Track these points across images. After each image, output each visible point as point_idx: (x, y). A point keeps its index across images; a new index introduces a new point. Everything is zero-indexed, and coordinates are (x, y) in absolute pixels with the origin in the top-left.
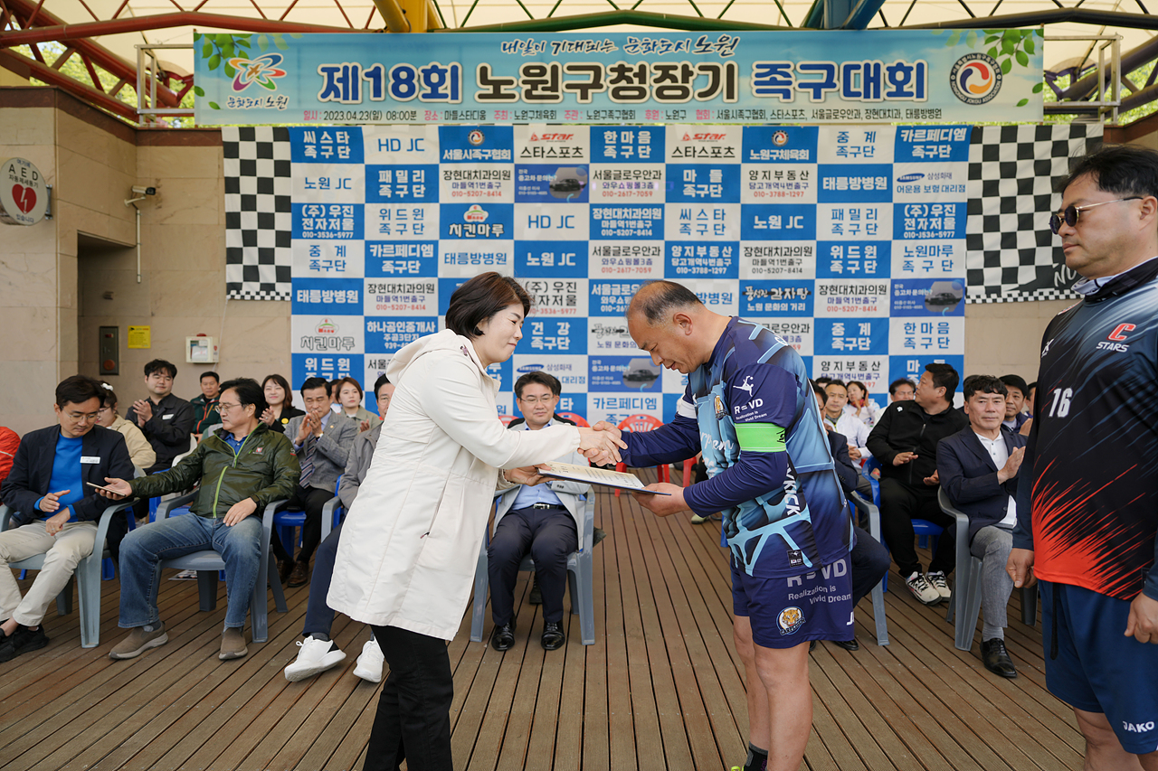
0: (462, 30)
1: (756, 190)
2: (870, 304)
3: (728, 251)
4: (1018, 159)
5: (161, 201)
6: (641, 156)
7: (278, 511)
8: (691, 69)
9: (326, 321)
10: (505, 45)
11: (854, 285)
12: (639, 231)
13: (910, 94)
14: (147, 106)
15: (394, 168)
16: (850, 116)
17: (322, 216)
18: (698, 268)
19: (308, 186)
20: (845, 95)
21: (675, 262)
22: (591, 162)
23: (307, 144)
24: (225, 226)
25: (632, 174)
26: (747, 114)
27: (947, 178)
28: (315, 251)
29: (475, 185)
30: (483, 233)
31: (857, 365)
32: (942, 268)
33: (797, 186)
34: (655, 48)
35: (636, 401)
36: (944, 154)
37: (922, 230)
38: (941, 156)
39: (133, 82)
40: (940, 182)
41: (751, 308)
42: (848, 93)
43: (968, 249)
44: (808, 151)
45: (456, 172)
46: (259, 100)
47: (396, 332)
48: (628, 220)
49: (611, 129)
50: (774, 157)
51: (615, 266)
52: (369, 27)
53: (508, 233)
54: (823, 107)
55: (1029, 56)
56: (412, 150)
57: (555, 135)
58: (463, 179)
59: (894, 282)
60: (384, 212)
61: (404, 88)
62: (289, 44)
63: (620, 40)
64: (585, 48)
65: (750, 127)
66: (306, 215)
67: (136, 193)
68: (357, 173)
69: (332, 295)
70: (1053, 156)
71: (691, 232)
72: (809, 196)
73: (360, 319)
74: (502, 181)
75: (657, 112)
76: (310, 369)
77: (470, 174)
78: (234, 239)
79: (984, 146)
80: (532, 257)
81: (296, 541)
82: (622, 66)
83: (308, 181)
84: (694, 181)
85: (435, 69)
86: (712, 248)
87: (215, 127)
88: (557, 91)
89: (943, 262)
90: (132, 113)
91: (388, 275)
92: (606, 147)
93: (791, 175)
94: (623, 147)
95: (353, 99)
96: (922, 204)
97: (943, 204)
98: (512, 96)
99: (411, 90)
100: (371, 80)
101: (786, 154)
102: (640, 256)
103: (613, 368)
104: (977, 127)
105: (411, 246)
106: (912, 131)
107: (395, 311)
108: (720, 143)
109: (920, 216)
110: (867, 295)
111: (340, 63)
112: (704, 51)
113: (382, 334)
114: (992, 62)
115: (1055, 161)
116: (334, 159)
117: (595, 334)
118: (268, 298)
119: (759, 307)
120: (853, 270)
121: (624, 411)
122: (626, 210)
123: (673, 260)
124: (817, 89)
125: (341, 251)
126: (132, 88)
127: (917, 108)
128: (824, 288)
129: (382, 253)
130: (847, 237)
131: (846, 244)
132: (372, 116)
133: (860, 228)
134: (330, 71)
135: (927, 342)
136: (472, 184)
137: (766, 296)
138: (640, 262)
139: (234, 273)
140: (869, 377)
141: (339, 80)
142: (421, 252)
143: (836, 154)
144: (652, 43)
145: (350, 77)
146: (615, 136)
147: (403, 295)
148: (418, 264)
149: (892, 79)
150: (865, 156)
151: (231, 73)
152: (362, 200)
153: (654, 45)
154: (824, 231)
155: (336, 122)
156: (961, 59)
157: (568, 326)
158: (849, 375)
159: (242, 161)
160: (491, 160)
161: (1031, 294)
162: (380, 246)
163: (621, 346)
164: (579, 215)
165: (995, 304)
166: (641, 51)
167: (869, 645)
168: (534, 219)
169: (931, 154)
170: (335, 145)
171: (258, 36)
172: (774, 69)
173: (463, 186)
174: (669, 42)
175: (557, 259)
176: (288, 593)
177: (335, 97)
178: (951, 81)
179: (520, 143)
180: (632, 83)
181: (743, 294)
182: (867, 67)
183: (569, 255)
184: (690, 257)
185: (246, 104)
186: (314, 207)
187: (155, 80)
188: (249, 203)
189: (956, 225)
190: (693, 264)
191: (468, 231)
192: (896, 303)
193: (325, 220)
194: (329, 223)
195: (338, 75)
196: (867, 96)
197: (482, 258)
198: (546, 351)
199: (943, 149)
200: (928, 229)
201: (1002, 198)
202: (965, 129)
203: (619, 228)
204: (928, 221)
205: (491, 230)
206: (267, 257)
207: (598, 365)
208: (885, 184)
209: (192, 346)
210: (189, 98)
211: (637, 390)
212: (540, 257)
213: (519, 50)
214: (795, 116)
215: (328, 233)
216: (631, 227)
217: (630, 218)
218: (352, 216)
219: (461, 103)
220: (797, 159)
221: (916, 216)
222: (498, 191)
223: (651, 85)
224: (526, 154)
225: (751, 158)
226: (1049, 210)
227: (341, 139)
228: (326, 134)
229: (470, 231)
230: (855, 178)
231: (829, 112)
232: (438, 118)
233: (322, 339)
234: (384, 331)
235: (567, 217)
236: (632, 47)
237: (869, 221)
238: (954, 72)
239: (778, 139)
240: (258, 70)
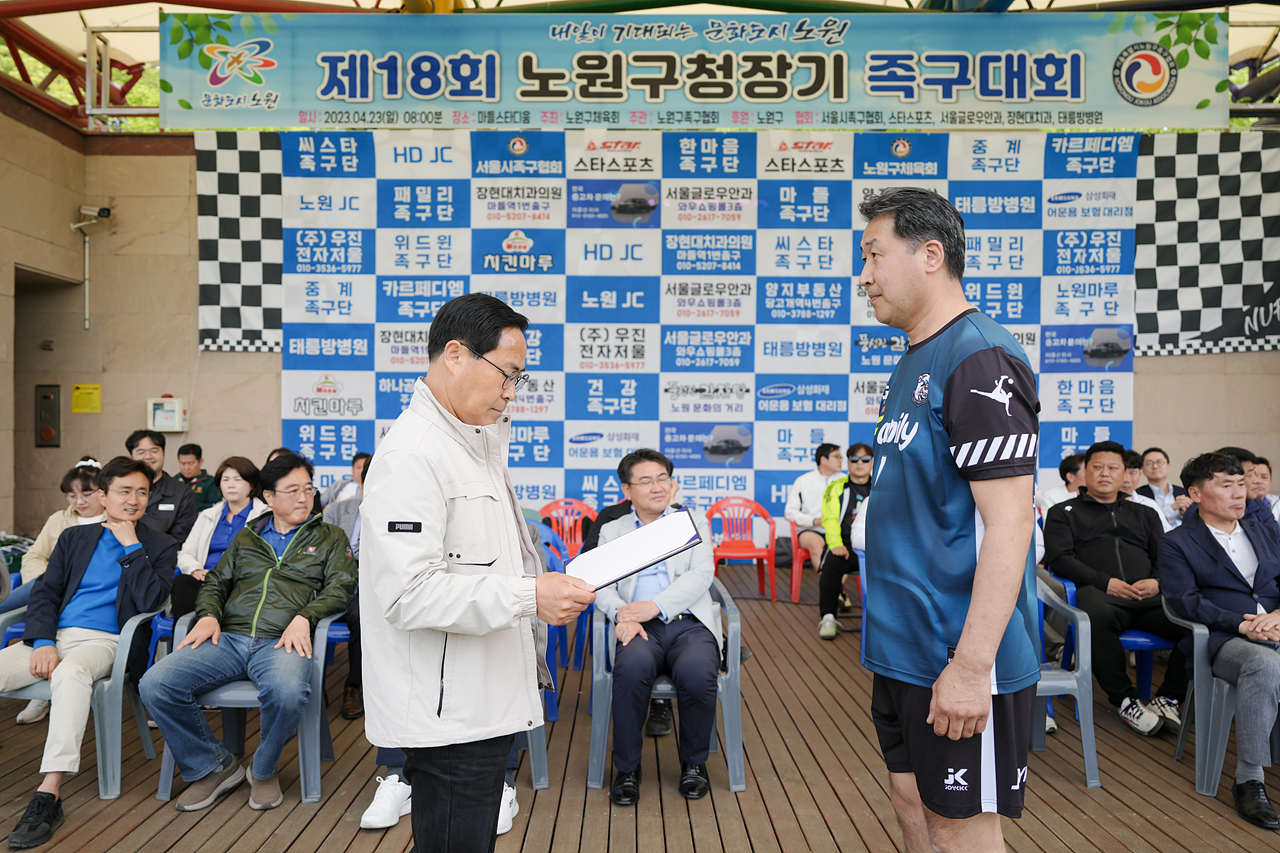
0: (498, 10)
3: (836, 289)
4: (1199, 174)
5: (116, 225)
6: (726, 170)
8: (789, 60)
9: (326, 378)
10: (554, 29)
12: (724, 264)
13: (1064, 93)
15: (413, 184)
16: (989, 120)
17: (322, 244)
18: (799, 311)
19: (304, 206)
20: (982, 94)
21: (769, 304)
22: (664, 177)
23: (303, 153)
24: (197, 257)
25: (715, 192)
26: (859, 117)
27: (1110, 199)
28: (312, 289)
29: (517, 206)
30: (527, 266)
32: (1104, 312)
34: (744, 34)
35: (720, 480)
36: (1106, 168)
37: (1079, 264)
38: (1103, 171)
39: (68, 73)
40: (1101, 204)
41: (865, 362)
42: (985, 90)
43: (1138, 288)
44: (936, 164)
45: (492, 189)
46: (242, 97)
48: (711, 250)
49: (689, 135)
50: (894, 172)
51: (694, 308)
52: (381, 6)
53: (558, 267)
54: (956, 108)
55: (1211, 47)
56: (436, 161)
57: (617, 143)
58: (501, 200)
59: (1045, 329)
60: (400, 239)
61: (426, 83)
62: (282, 27)
63: (700, 23)
64: (655, 33)
65: (864, 134)
66: (300, 243)
67: (85, 215)
68: (366, 190)
69: (334, 345)
70: (1242, 171)
71: (790, 266)
73: (370, 376)
74: (550, 200)
75: (747, 114)
76: (305, 439)
77: (510, 192)
78: (209, 273)
79: (1157, 158)
80: (589, 296)
82: (701, 57)
83: (305, 200)
84: (793, 201)
85: (465, 59)
86: (816, 285)
87: (186, 131)
88: (620, 87)
89: (1106, 304)
91: (405, 319)
92: (682, 158)
94: (704, 159)
95: (362, 97)
96: (1079, 231)
97: (1105, 231)
98: (564, 94)
99: (436, 86)
100: (385, 73)
101: (908, 168)
102: (725, 296)
103: (691, 438)
104: (1146, 135)
105: (435, 283)
106: (1065, 139)
107: (415, 365)
108: (826, 154)
109: (1077, 246)
111: (345, 51)
112: (805, 38)
113: (397, 395)
114: (1165, 53)
115: (1245, 177)
116: (338, 172)
117: (668, 395)
118: (252, 348)
119: (876, 360)
121: (705, 492)
122: (707, 238)
123: (767, 300)
124: (947, 86)
125: (346, 288)
127: (1072, 110)
129: (398, 291)
130: (986, 271)
131: (984, 281)
132: (386, 118)
133: (1001, 261)
134: (333, 62)
135: (1087, 404)
136: (513, 204)
137: (884, 346)
138: (726, 303)
139: (210, 317)
141: (344, 73)
142: (448, 291)
143: (971, 168)
144: (740, 28)
145: (358, 69)
146: (694, 144)
149: (1041, 74)
150: (1008, 170)
151: (206, 63)
152: (373, 225)
153: (743, 30)
155: (340, 125)
156: (1126, 50)
157: (634, 384)
159: (220, 175)
160: (536, 174)
161: (1216, 344)
162: (395, 283)
163: (702, 409)
164: (648, 242)
165: (1171, 357)
166: (726, 38)
168: (591, 248)
169: (1090, 169)
170: (339, 155)
171: (241, 16)
172: (892, 61)
173: (502, 206)
174: (761, 27)
175: (621, 299)
177: (339, 93)
178: (1114, 76)
179: (573, 153)
180: (715, 77)
181: (856, 343)
182: (1009, 58)
183: (636, 294)
184: (789, 297)
185: (226, 102)
186: (311, 234)
188: (229, 228)
189: (1122, 258)
190: (792, 306)
191: (507, 263)
192: (1047, 355)
193: (325, 249)
194: (331, 254)
195: (343, 66)
196: (1010, 95)
197: (525, 298)
198: (606, 416)
199: (1105, 162)
200: (1087, 263)
201: (1180, 224)
202: (1132, 138)
203: (698, 260)
204: (1087, 252)
205: (537, 263)
206: (252, 296)
207: (672, 434)
208: (1033, 206)
209: (155, 410)
211: (722, 466)
212: (599, 297)
213: (572, 36)
214: (919, 120)
215: (329, 266)
216: (714, 259)
217: (713, 247)
218: (360, 244)
219: (500, 101)
220: (923, 173)
221: (1071, 246)
222: (546, 212)
223: (738, 80)
224: (581, 166)
225: (865, 173)
226: (1238, 238)
227: (347, 147)
228: (327, 141)
229: (510, 264)
230: (996, 198)
231: (962, 115)
232: (470, 120)
233: (321, 402)
234: (401, 391)
235: (633, 247)
236: (715, 33)
237: (1013, 253)
238: (1118, 65)
239: (898, 149)
240: (241, 59)
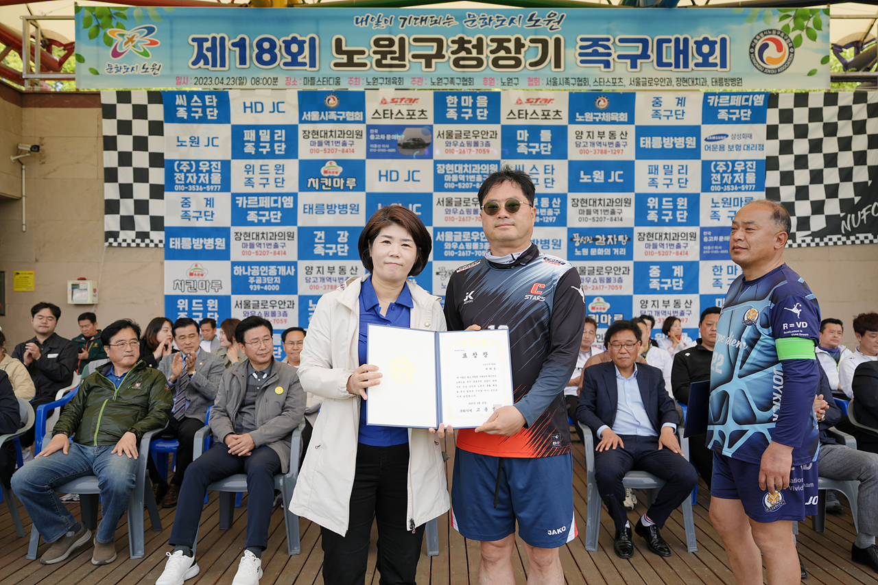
0: (318, 5)
1: (581, 148)
2: (682, 249)
3: (557, 202)
4: (809, 122)
5: (44, 158)
6: (479, 118)
7: (153, 439)
8: (523, 41)
9: (196, 266)
10: (357, 19)
11: (668, 232)
13: (715, 65)
14: (31, 70)
15: (257, 128)
16: (663, 84)
17: (193, 171)
19: (179, 144)
20: (658, 65)
22: (435, 123)
23: (179, 106)
24: (103, 180)
25: (471, 134)
26: (572, 81)
27: (748, 139)
28: (186, 203)
29: (331, 143)
30: (338, 186)
31: (672, 303)
33: (618, 145)
34: (491, 23)
36: (745, 117)
37: (726, 184)
38: (743, 119)
39: (19, 49)
40: (741, 142)
41: (578, 253)
42: (660, 63)
44: (626, 114)
45: (314, 131)
46: (135, 66)
47: (260, 276)
48: (469, 174)
50: (597, 119)
51: (457, 216)
52: (235, 2)
53: (360, 186)
54: (640, 75)
55: (818, 32)
56: (274, 111)
58: (320, 139)
59: (703, 230)
60: (248, 167)
61: (266, 57)
62: (163, 17)
63: (460, 15)
64: (429, 22)
65: (576, 93)
66: (177, 171)
67: (22, 150)
68: (223, 132)
69: (201, 243)
70: (839, 120)
72: (628, 153)
73: (227, 264)
74: (355, 139)
75: (493, 79)
76: (181, 310)
77: (326, 134)
78: (112, 192)
79: (780, 110)
81: (170, 465)
82: (461, 39)
83: (180, 140)
84: (526, 140)
85: (294, 40)
86: (542, 199)
87: (94, 90)
88: (404, 61)
90: (17, 77)
91: (252, 224)
92: (448, 110)
93: (612, 135)
94: (463, 110)
95: (221, 66)
96: (726, 161)
97: (745, 161)
98: (364, 65)
99: (274, 59)
100: (237, 49)
101: (607, 117)
104: (773, 94)
105: (273, 198)
106: (717, 97)
107: (259, 256)
108: (550, 107)
109: (725, 172)
110: (680, 241)
111: (209, 34)
112: (534, 25)
113: (247, 277)
114: (786, 37)
115: (841, 123)
116: (204, 120)
117: (439, 276)
118: (143, 245)
119: (585, 252)
120: (667, 219)
122: (466, 166)
124: (634, 60)
125: (210, 202)
126: (17, 54)
127: (721, 77)
128: (642, 235)
129: (247, 204)
130: (662, 189)
131: (660, 196)
132: (238, 81)
133: (673, 182)
134: (200, 42)
136: (328, 142)
137: (591, 242)
139: (112, 222)
140: (682, 314)
141: (208, 49)
142: (282, 204)
143: (651, 117)
144: (488, 18)
145: (218, 48)
146: (456, 100)
147: (266, 242)
148: (279, 214)
149: (699, 52)
150: (677, 118)
151: (109, 42)
152: (229, 157)
153: (490, 20)
154: (642, 185)
155: (205, 87)
156: (758, 35)
158: (665, 312)
159: (119, 121)
160: (345, 121)
161: (822, 240)
162: (245, 198)
164: (424, 169)
165: (791, 249)
166: (479, 26)
167: (680, 552)
168: (383, 173)
169: (734, 117)
170: (204, 107)
171: (135, 9)
172: (595, 42)
173: (320, 144)
174: (504, 18)
176: (162, 513)
177: (204, 64)
178: (750, 53)
179: (371, 105)
180: (471, 53)
181: (571, 240)
183: (416, 205)
185: (123, 70)
186: (185, 163)
187: (39, 48)
188: (125, 159)
189: (756, 179)
191: (324, 184)
192: (705, 248)
193: (195, 174)
194: (199, 178)
195: (207, 45)
196: (677, 66)
197: (337, 208)
199: (744, 113)
200: (732, 183)
201: (796, 156)
202: (763, 96)
203: (460, 181)
204: (732, 176)
205: (345, 183)
206: (142, 207)
208: (694, 144)
209: (73, 288)
210: (69, 63)
213: (370, 23)
214: (614, 84)
215: (197, 186)
216: (471, 180)
217: (470, 172)
218: (220, 171)
219: (319, 70)
220: (617, 121)
221: (721, 171)
222: (352, 148)
223: (487, 56)
224: (377, 115)
225: (577, 120)
226: (836, 166)
227: (210, 102)
228: (195, 98)
229: (327, 184)
230: (668, 138)
231: (644, 80)
232: (298, 83)
233: (192, 282)
234: (249, 274)
235: (413, 172)
236: (471, 22)
237: (681, 176)
238: (753, 45)
239: (600, 103)
240: (134, 39)
